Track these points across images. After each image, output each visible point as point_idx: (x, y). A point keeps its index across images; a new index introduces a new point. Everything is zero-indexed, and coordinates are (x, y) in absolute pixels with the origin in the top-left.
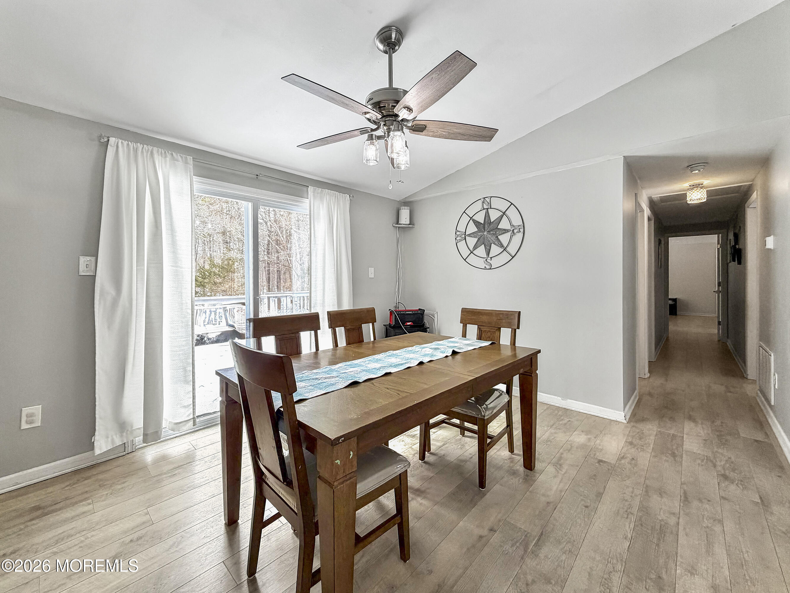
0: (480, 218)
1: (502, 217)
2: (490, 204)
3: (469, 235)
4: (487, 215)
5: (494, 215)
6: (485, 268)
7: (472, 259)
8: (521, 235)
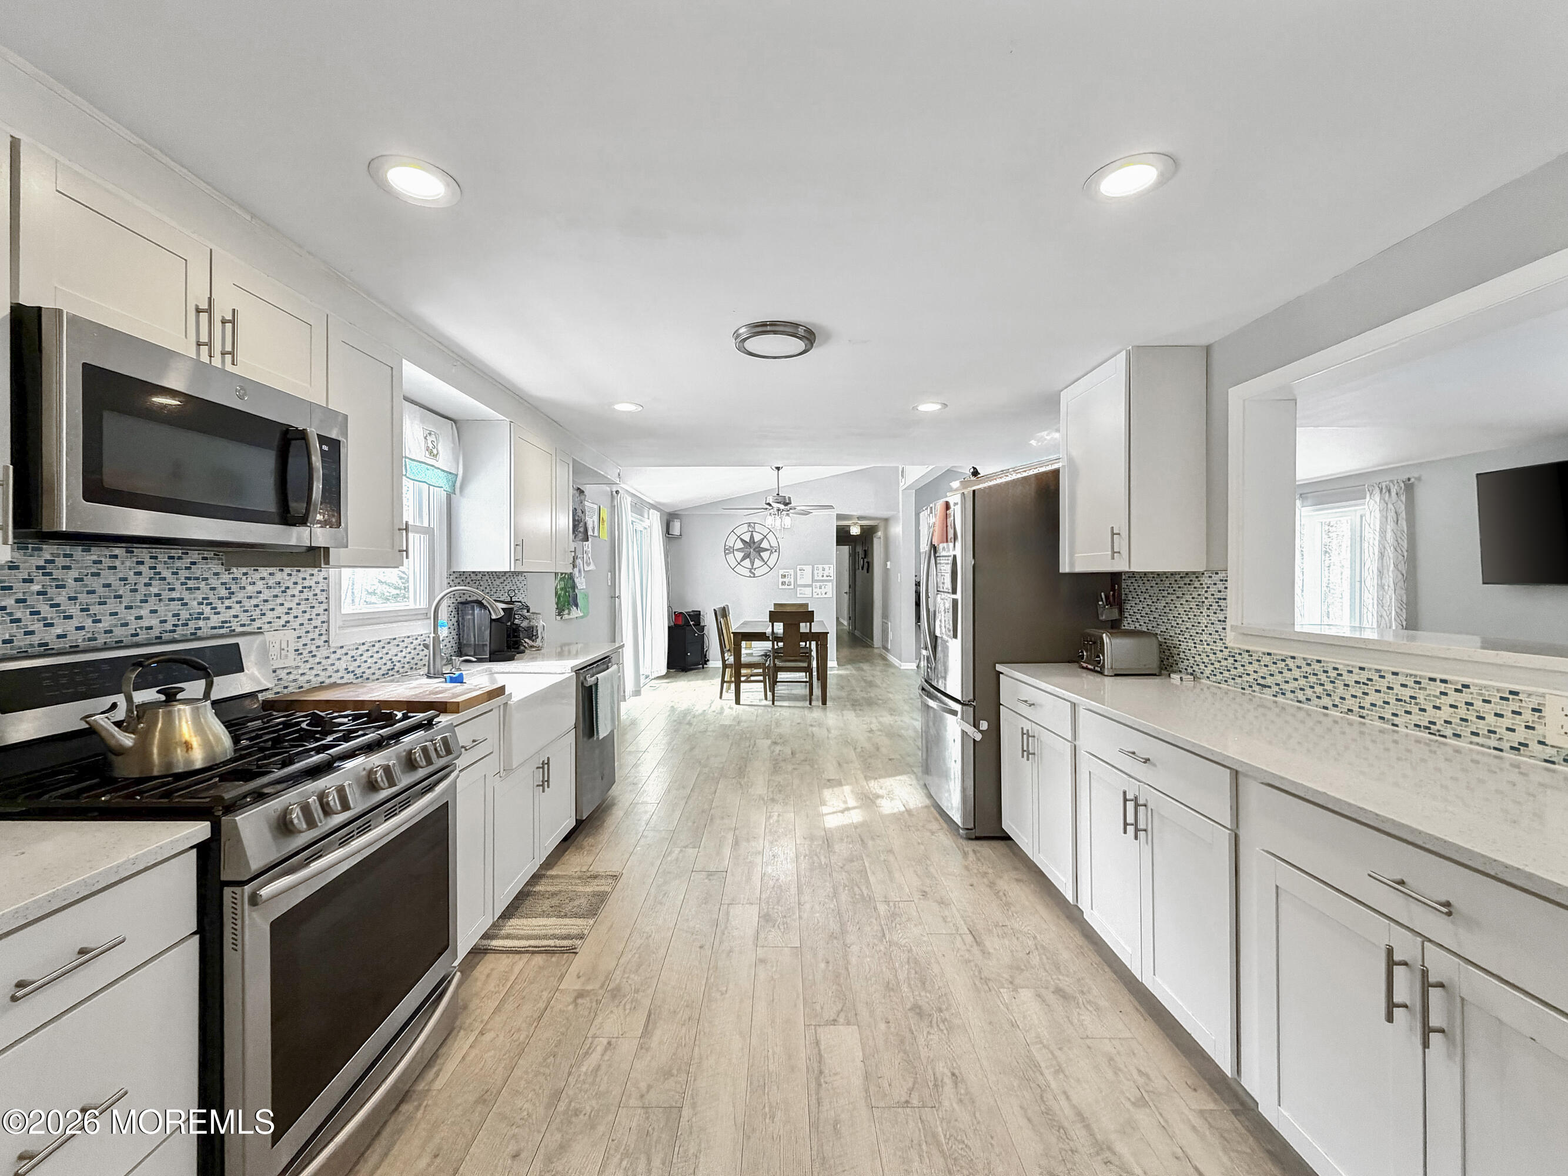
0: (747, 538)
1: (763, 539)
2: (754, 528)
3: (737, 550)
4: (752, 537)
5: (757, 537)
6: (750, 577)
7: (739, 569)
8: (777, 553)
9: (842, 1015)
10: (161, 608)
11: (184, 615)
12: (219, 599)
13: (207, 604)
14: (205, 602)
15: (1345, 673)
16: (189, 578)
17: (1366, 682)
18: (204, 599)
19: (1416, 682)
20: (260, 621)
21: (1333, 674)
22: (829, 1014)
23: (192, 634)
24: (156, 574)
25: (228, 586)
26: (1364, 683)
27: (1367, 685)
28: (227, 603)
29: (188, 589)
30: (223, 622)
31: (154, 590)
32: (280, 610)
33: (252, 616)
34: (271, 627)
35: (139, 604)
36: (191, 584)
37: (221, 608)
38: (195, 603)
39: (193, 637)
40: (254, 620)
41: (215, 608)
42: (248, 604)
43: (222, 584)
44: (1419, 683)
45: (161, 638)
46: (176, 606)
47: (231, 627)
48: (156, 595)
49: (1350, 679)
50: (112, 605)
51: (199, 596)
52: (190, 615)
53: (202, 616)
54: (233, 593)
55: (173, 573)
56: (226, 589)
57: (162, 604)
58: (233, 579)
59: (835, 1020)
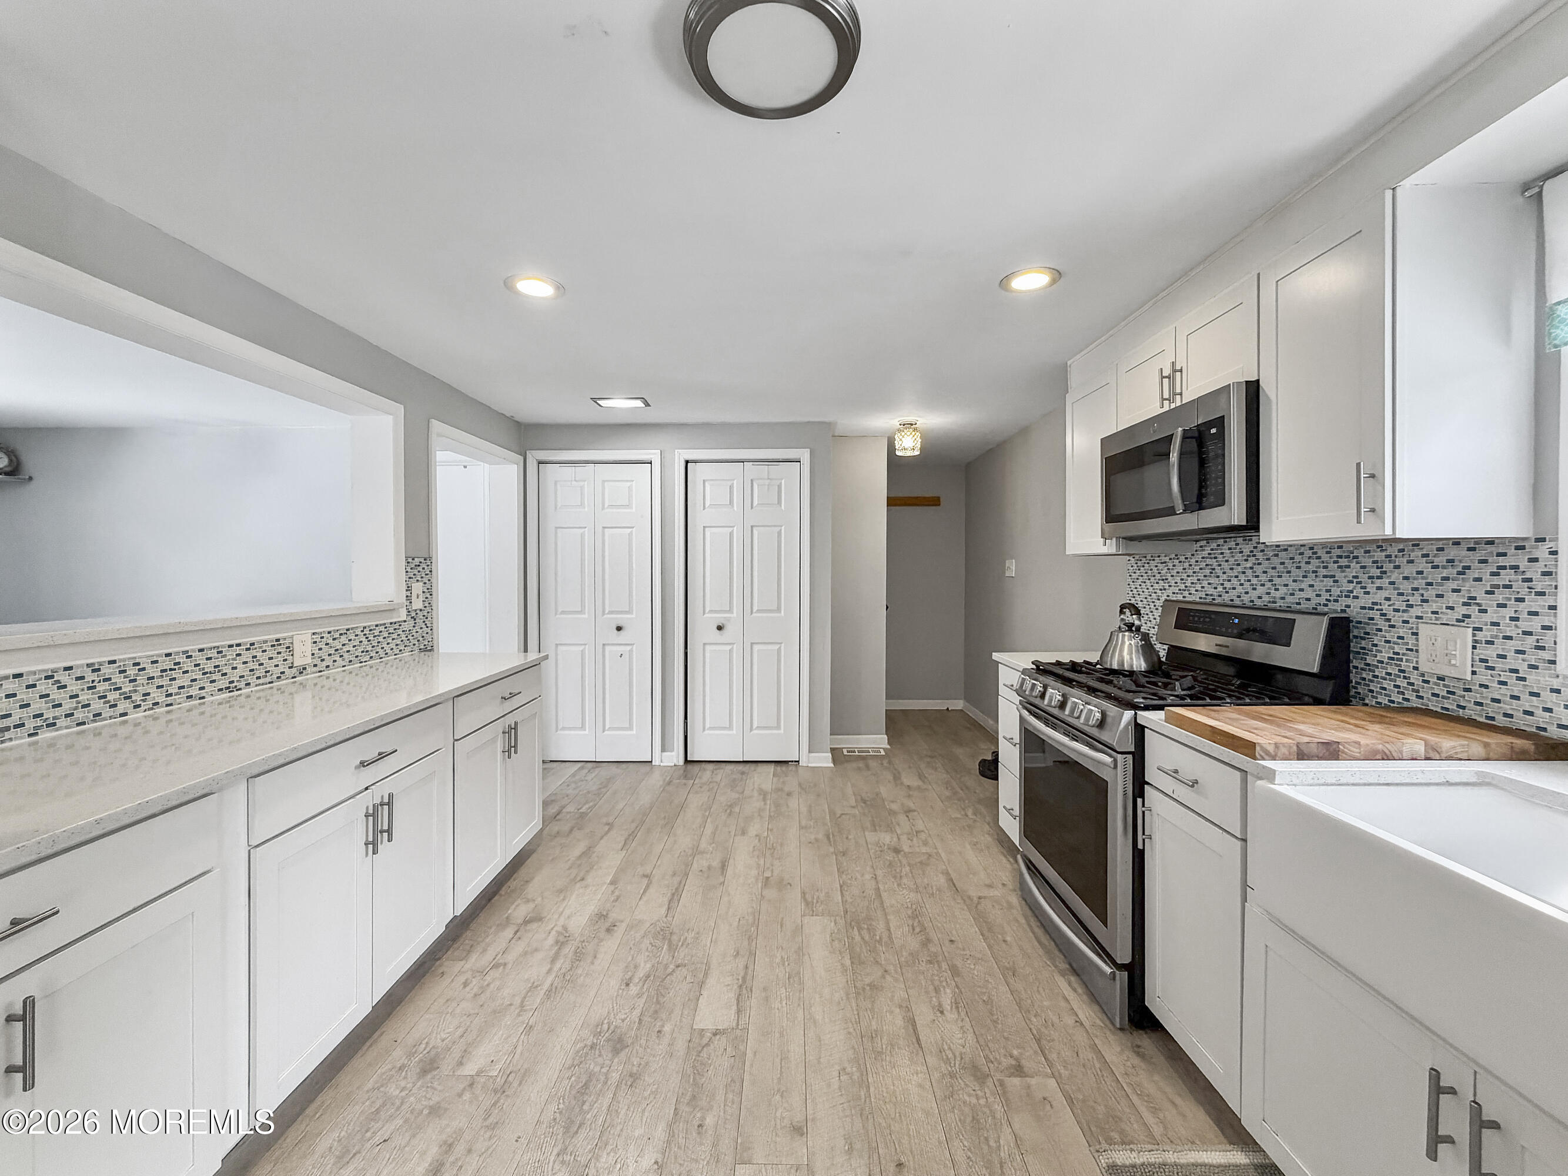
9: (705, 1041)
10: (1318, 585)
11: (1336, 591)
12: (1370, 578)
13: (1357, 583)
14: (1355, 580)
15: (148, 666)
16: (1340, 557)
17: (173, 667)
18: (1354, 577)
19: (218, 653)
20: (1420, 609)
21: (132, 672)
22: (720, 1042)
23: (1313, 608)
24: (1313, 553)
25: (1379, 565)
26: (171, 670)
27: (175, 670)
28: (1378, 583)
29: (1340, 567)
30: (1374, 603)
31: (1311, 567)
32: (1452, 599)
33: (1408, 601)
34: (1437, 619)
35: (1301, 579)
36: (1343, 562)
37: (1371, 588)
38: (1345, 581)
39: (1314, 611)
40: (1411, 606)
41: (1365, 588)
42: (1406, 587)
43: (1374, 562)
44: (221, 652)
45: (1316, 609)
46: (1329, 582)
47: (1382, 610)
48: (1314, 572)
49: (153, 671)
50: (1286, 579)
51: (1350, 573)
52: (1341, 592)
53: (1352, 595)
54: (1385, 572)
55: (1328, 553)
56: (1378, 568)
57: (1318, 579)
58: (1387, 556)
59: (715, 1034)
